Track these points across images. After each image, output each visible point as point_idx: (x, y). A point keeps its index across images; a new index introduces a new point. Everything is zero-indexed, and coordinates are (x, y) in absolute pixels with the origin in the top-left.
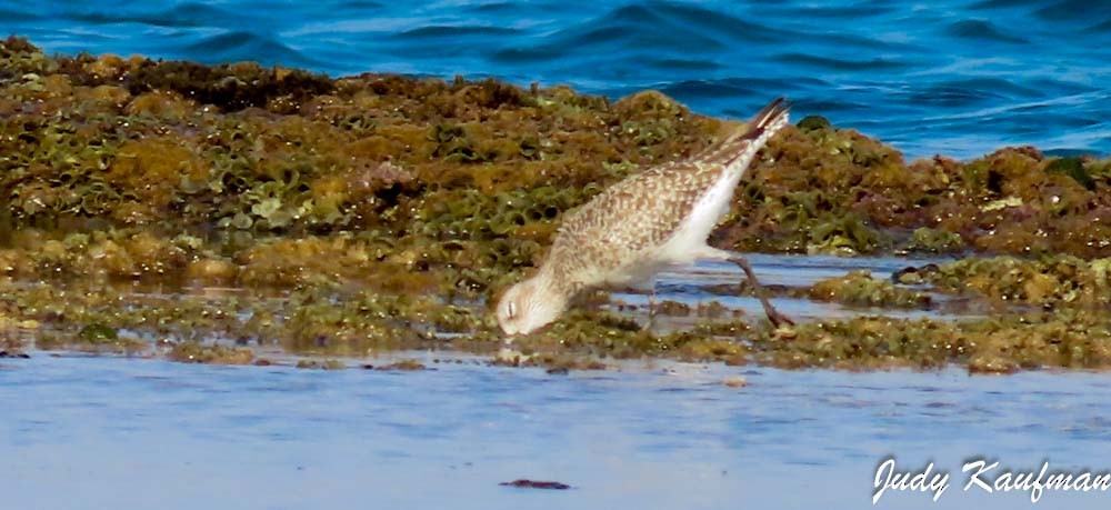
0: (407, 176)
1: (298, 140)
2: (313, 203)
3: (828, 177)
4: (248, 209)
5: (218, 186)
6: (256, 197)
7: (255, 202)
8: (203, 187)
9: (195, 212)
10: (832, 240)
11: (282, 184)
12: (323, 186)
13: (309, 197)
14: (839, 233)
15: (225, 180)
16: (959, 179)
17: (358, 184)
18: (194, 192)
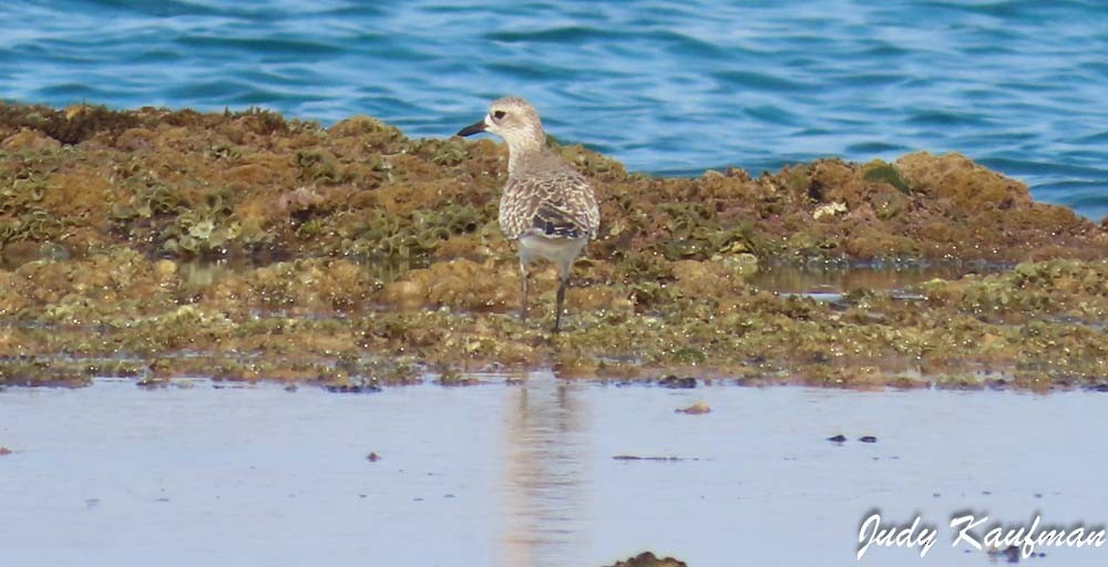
0: (318, 199)
1: (184, 169)
2: (239, 224)
3: (670, 190)
4: (185, 231)
5: (146, 212)
6: (188, 221)
7: (189, 225)
8: (132, 213)
9: (139, 235)
10: (732, 246)
11: (208, 208)
12: (245, 209)
13: (234, 220)
14: (738, 239)
15: (152, 206)
16: (782, 188)
17: (274, 206)
18: (126, 217)
